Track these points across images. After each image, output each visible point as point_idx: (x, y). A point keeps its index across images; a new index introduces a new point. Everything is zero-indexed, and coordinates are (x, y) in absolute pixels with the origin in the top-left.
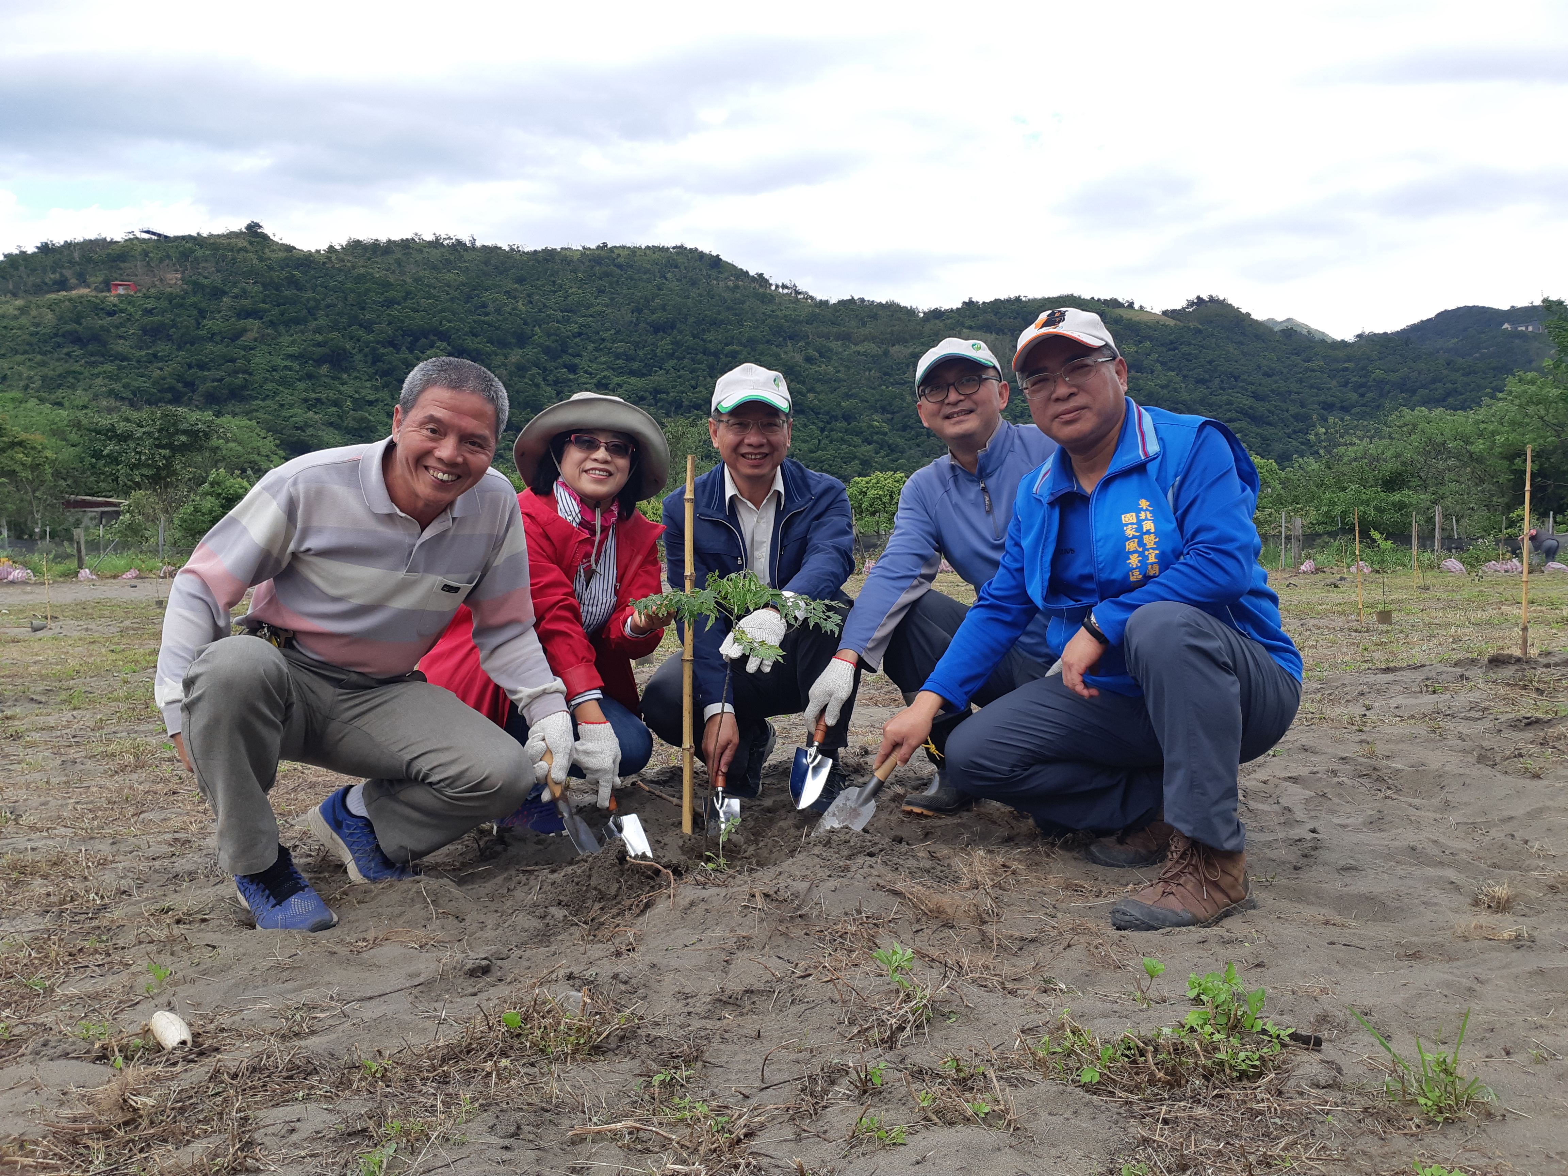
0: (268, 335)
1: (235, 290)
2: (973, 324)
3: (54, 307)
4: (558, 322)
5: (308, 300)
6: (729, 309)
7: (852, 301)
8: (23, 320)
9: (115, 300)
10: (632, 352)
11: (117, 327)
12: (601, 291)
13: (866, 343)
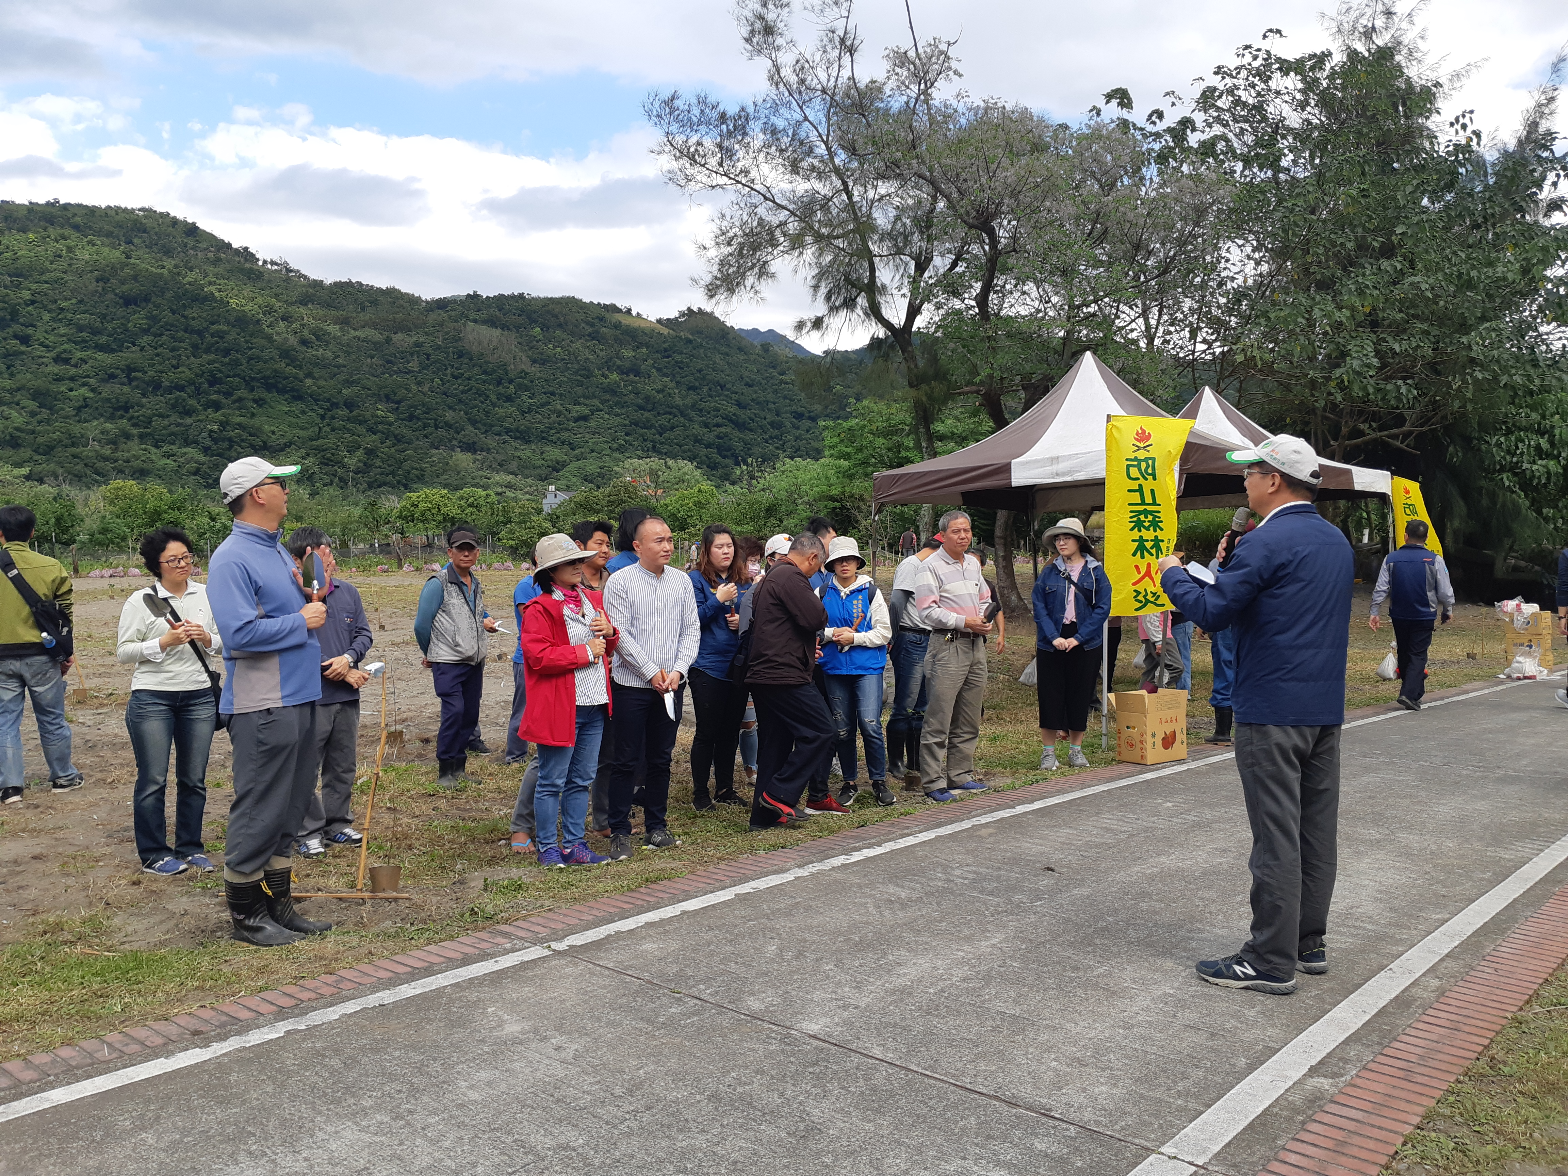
7: (349, 284)
13: (367, 329)
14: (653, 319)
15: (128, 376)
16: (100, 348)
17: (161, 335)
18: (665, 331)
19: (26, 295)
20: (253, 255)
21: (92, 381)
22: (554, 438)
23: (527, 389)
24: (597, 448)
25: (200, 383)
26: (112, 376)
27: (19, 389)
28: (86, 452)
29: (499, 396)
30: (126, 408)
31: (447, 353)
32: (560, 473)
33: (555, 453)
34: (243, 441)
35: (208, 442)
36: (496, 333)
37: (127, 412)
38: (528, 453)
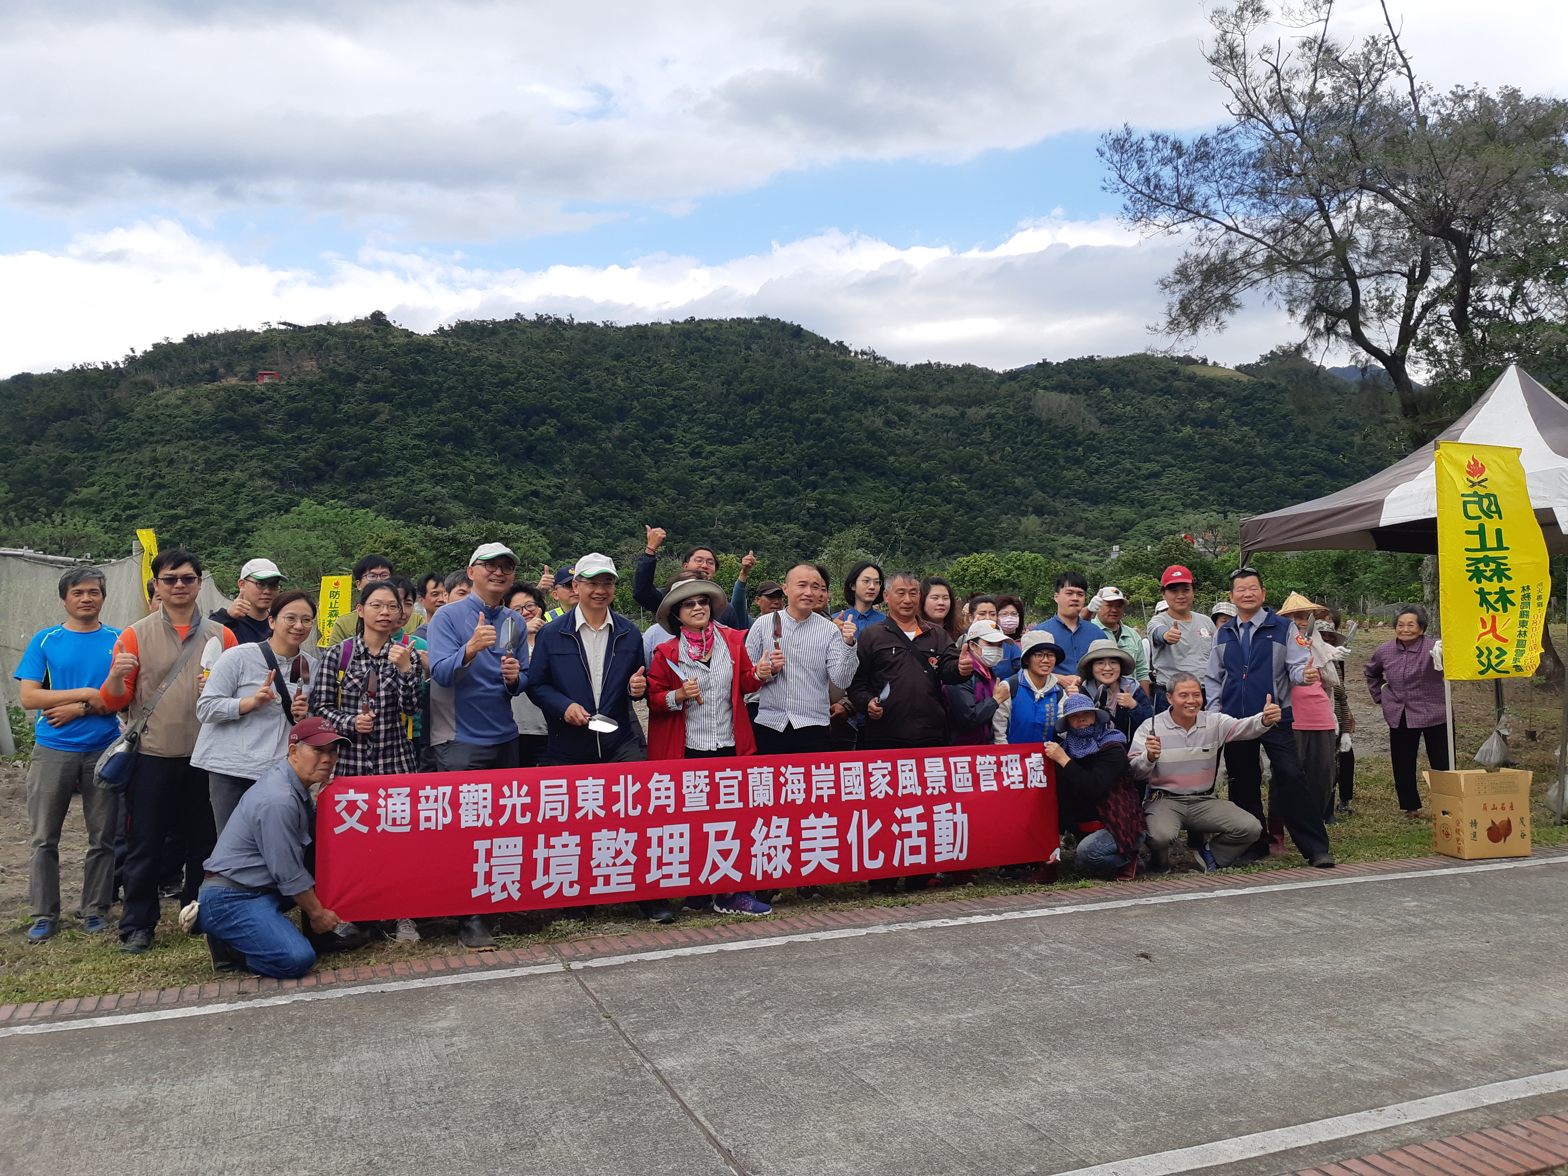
0: (398, 417)
1: (367, 376)
2: (1047, 384)
3: (211, 396)
4: (654, 395)
5: (432, 383)
6: (812, 377)
7: (929, 365)
8: (185, 409)
9: (263, 389)
10: (723, 422)
11: (266, 413)
12: (693, 365)
13: (943, 406)
14: (1231, 366)
15: (745, 464)
16: (724, 442)
17: (771, 426)
18: (1245, 378)
19: (669, 400)
20: (847, 348)
21: (718, 470)
22: (1123, 498)
23: (1096, 449)
24: (1170, 504)
25: (801, 467)
26: (733, 465)
27: (663, 480)
28: (713, 531)
29: (1068, 459)
30: (743, 492)
31: (1017, 422)
32: (1129, 533)
33: (1124, 512)
34: (835, 515)
35: (807, 518)
36: (1066, 397)
37: (744, 495)
38: (1096, 513)
